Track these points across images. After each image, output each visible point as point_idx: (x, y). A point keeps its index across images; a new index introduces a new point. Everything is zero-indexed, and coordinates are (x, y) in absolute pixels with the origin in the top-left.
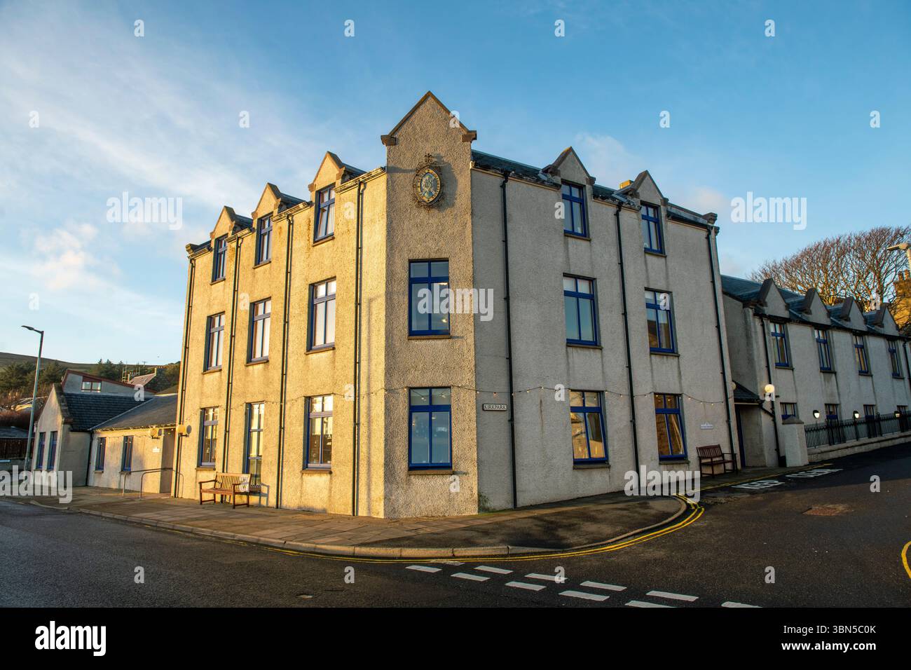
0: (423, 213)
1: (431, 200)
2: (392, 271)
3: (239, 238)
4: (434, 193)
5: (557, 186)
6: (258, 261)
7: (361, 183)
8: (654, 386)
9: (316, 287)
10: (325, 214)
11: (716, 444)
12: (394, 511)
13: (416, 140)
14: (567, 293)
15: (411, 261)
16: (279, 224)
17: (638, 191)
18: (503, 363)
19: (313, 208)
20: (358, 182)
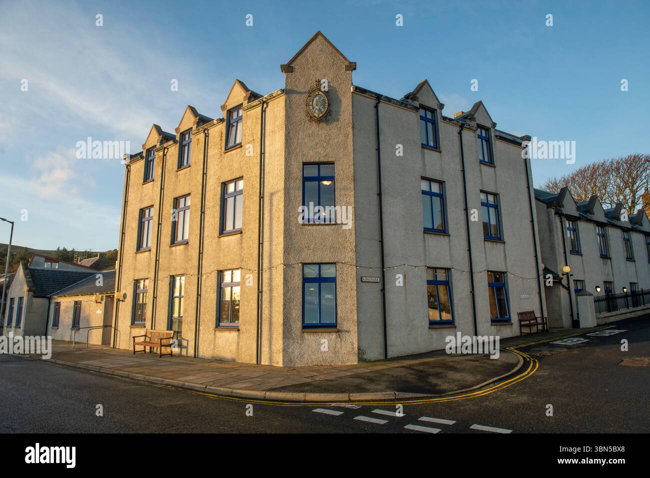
0: (314, 126)
1: (321, 115)
2: (289, 172)
3: (165, 148)
4: (323, 110)
5: (416, 109)
6: (180, 165)
7: (264, 102)
8: (487, 266)
9: (227, 185)
10: (234, 128)
11: (532, 310)
12: (291, 361)
13: (309, 69)
14: (424, 192)
15: (304, 164)
16: (197, 137)
17: (475, 116)
18: (377, 245)
19: (225, 123)
20: (262, 102)
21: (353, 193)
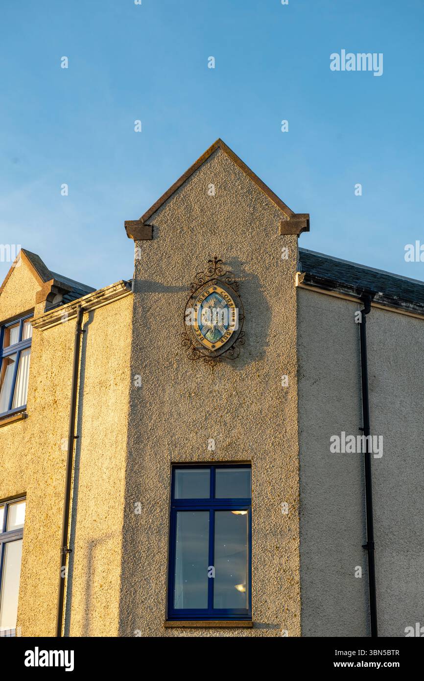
0: (203, 370)
1: (219, 345)
2: (138, 486)
4: (224, 332)
7: (83, 310)
10: (12, 368)
13: (192, 230)
15: (175, 466)
20: (78, 309)
21: (296, 544)
